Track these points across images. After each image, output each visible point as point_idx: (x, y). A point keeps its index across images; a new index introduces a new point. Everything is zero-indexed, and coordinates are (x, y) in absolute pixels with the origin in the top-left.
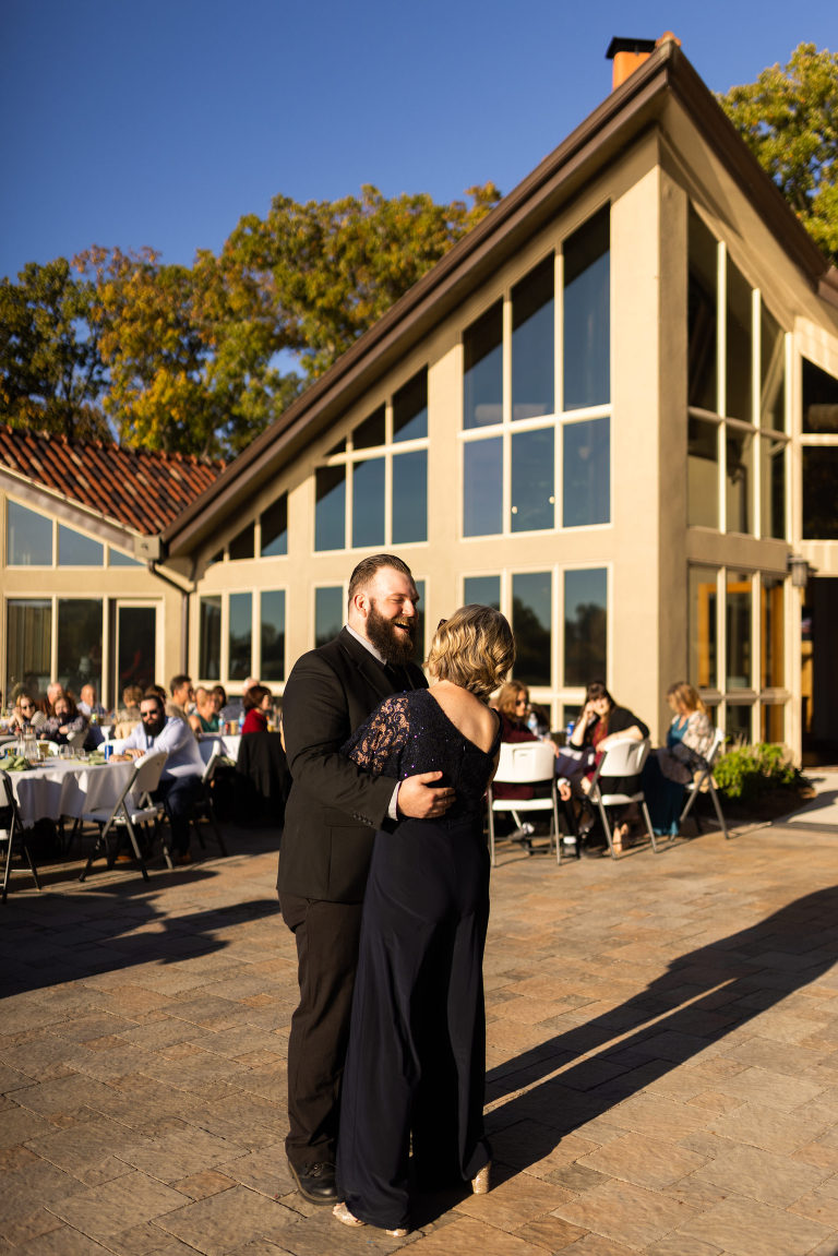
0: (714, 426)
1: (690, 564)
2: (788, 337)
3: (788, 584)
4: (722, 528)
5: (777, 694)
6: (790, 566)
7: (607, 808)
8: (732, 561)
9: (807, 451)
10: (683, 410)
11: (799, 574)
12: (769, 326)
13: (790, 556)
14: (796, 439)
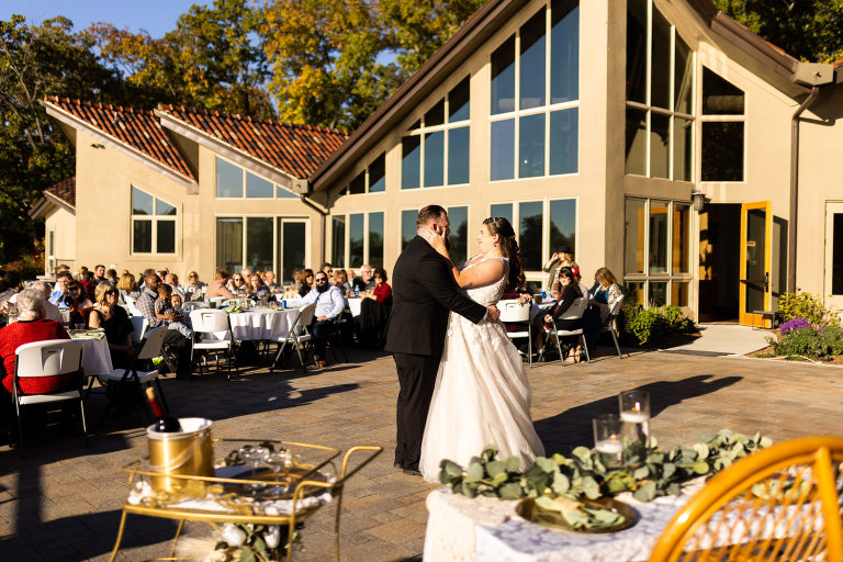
0: (644, 112)
1: (626, 197)
2: (695, 54)
3: (692, 208)
4: (648, 175)
5: (685, 277)
6: (693, 197)
7: (560, 337)
8: (654, 195)
9: (705, 125)
10: (622, 102)
11: (698, 202)
12: (681, 49)
13: (693, 191)
14: (699, 117)
